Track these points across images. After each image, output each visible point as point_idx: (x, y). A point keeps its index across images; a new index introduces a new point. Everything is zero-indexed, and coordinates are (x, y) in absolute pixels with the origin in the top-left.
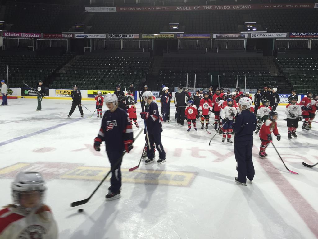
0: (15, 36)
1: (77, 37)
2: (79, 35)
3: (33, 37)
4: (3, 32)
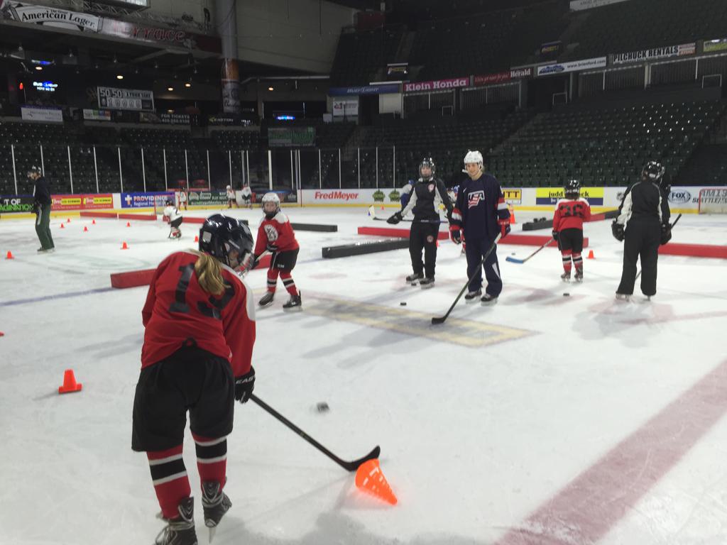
1: (541, 72)
2: (546, 67)
3: (453, 87)
4: (404, 85)
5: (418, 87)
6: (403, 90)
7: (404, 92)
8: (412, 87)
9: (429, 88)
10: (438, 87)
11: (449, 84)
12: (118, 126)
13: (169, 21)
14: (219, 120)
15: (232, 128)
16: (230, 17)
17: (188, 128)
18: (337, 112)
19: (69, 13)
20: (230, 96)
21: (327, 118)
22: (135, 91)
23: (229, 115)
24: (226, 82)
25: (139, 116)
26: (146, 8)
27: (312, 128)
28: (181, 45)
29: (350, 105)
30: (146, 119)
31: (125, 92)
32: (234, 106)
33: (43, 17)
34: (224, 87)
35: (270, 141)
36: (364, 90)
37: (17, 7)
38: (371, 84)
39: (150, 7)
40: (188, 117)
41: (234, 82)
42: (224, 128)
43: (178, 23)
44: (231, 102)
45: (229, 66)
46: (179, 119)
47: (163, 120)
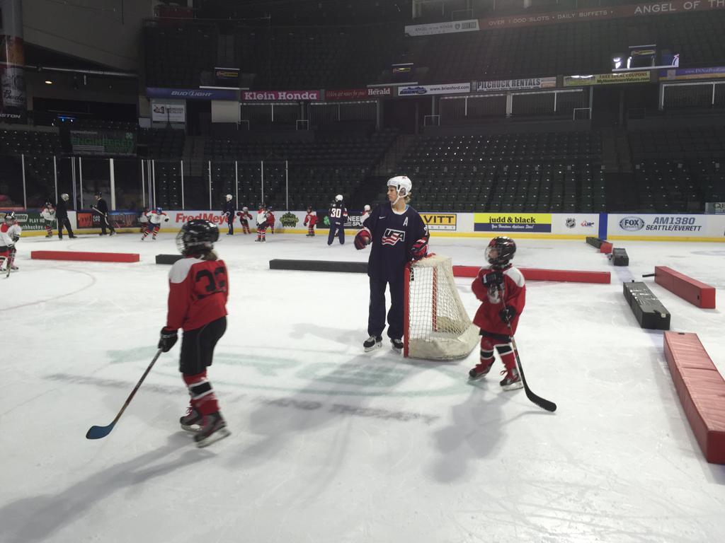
0: (266, 98)
1: (401, 93)
2: (407, 88)
3: (302, 100)
4: (242, 92)
6: (241, 98)
7: (243, 100)
8: (252, 96)
10: (284, 98)
11: (297, 96)
15: (18, 127)
18: (157, 117)
20: (13, 85)
21: (144, 123)
24: (6, 66)
27: (131, 134)
29: (174, 109)
32: (17, 98)
34: (3, 73)
35: (75, 147)
36: (192, 94)
38: (201, 87)
41: (17, 67)
42: (8, 127)
44: (14, 93)
45: (10, 45)
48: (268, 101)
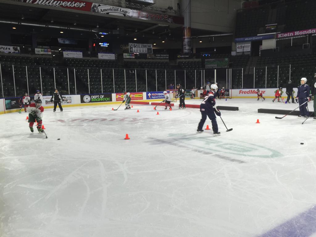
0: (288, 36)
3: (307, 34)
4: (277, 34)
5: (286, 35)
6: (277, 37)
7: (277, 38)
8: (282, 35)
9: (292, 35)
10: (298, 34)
11: (305, 32)
12: (138, 61)
13: (162, 10)
14: (182, 56)
15: (188, 60)
16: (188, 7)
17: (168, 61)
18: (239, 50)
19: (120, 8)
20: (187, 45)
21: (233, 53)
22: (145, 45)
23: (186, 54)
24: (185, 38)
25: (147, 55)
26: (153, 4)
27: (227, 59)
28: (167, 21)
29: (246, 46)
30: (150, 57)
31: (140, 45)
32: (188, 49)
33: (109, 10)
34: (184, 41)
35: (206, 66)
36: (254, 38)
37: (98, 6)
38: (258, 35)
39: (155, 3)
40: (168, 56)
41: (189, 38)
42: (184, 60)
43: (166, 11)
44: (187, 48)
45: (186, 31)
46: (164, 57)
47: (157, 57)
48: (290, 37)
